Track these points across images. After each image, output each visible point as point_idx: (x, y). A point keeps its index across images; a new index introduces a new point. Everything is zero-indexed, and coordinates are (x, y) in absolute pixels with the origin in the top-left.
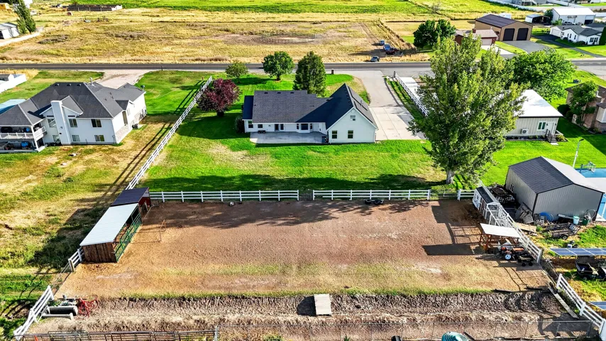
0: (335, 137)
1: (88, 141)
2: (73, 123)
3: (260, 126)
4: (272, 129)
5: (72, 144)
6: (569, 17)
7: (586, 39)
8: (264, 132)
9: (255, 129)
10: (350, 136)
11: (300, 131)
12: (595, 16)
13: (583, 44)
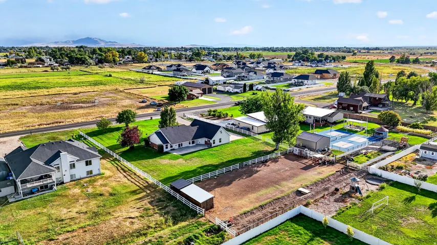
0: (214, 143)
1: (82, 177)
2: (73, 166)
3: (171, 147)
4: (177, 147)
5: (71, 181)
6: (217, 81)
7: (238, 90)
8: (174, 149)
9: (169, 149)
10: (220, 142)
11: (191, 145)
12: (227, 80)
13: (237, 93)
